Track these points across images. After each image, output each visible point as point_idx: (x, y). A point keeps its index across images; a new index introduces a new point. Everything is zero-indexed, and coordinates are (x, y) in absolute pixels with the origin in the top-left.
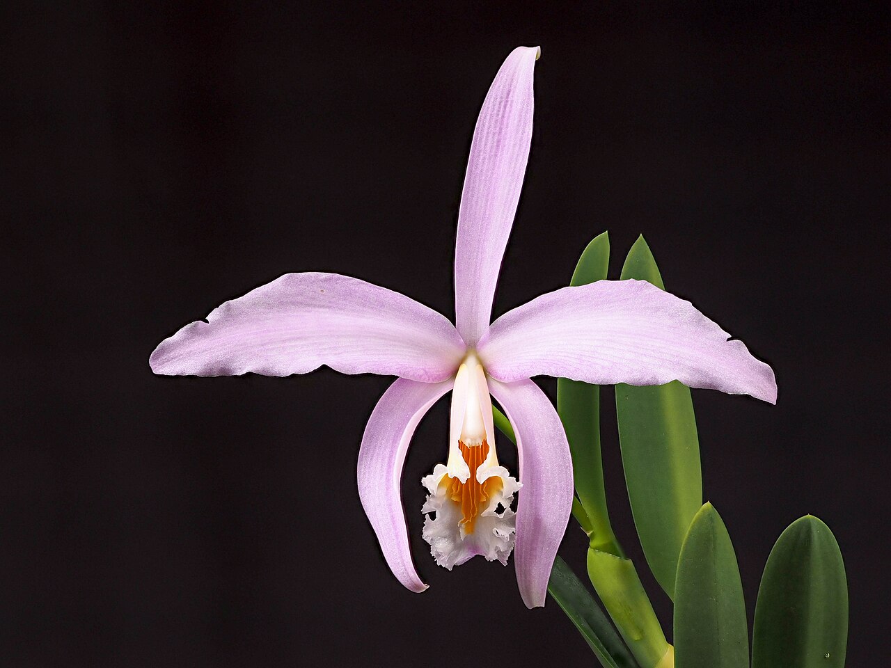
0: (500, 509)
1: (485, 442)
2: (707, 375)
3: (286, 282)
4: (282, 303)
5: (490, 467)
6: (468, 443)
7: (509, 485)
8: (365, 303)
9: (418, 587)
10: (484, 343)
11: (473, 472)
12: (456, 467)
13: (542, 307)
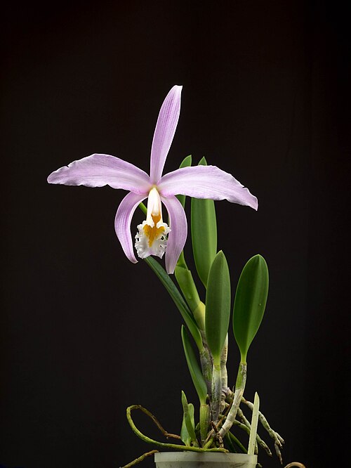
0: (162, 239)
1: (160, 215)
2: (235, 198)
3: (95, 156)
4: (93, 163)
5: (161, 224)
6: (153, 215)
7: (167, 229)
8: (120, 167)
9: (134, 261)
10: (159, 183)
11: (155, 225)
12: (149, 221)
13: (180, 173)
